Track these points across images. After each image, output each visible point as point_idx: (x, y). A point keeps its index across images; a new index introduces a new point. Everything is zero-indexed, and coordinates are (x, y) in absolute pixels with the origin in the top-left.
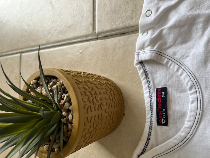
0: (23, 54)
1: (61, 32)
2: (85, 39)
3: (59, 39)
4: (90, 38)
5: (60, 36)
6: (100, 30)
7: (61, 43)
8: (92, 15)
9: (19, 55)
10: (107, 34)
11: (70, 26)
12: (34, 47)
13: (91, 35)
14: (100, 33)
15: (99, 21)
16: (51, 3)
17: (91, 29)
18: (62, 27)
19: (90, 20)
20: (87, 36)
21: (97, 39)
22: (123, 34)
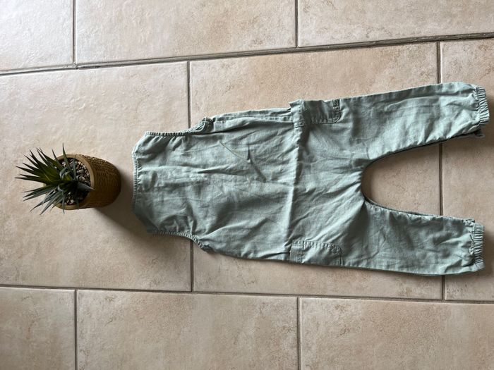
1: (41, 59)
2: (66, 67)
3: (39, 66)
4: (71, 67)
5: (40, 63)
6: (80, 62)
7: (41, 69)
8: (72, 49)
10: (86, 66)
11: (51, 55)
13: (70, 65)
14: (79, 64)
15: (79, 54)
16: (29, 30)
17: (71, 60)
18: (43, 55)
19: (71, 53)
20: (67, 65)
21: (77, 68)
22: (98, 67)
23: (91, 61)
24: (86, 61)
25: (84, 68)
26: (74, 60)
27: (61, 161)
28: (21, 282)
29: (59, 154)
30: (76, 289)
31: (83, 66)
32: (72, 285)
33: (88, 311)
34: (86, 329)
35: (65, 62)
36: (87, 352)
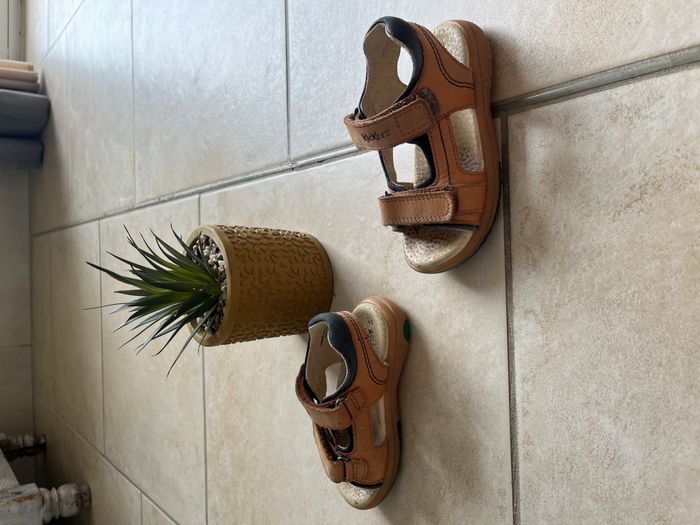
0: (203, 196)
2: (278, 169)
3: (248, 169)
4: (286, 167)
5: (249, 163)
7: (251, 175)
8: (286, 128)
9: (197, 196)
10: (304, 161)
11: (260, 147)
12: (216, 182)
13: (285, 162)
18: (251, 148)
19: (284, 137)
20: (281, 164)
21: (293, 169)
22: (321, 162)
23: (310, 150)
24: (303, 152)
25: (302, 166)
26: (289, 152)
31: (300, 163)
35: (276, 159)
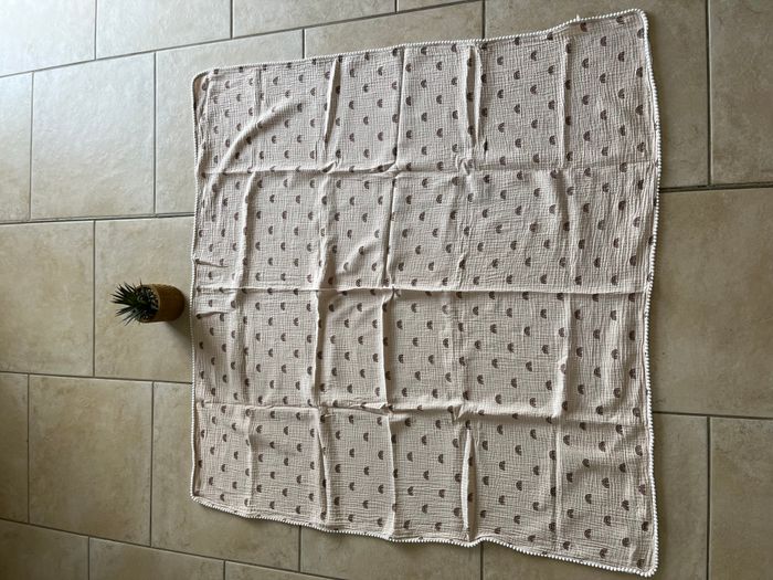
0: (97, 221)
1: (132, 209)
3: (131, 214)
6: (158, 212)
7: (133, 217)
8: (153, 202)
9: (93, 221)
10: (162, 215)
11: (139, 207)
12: (108, 217)
13: (153, 214)
14: (158, 214)
15: (158, 207)
17: (152, 210)
19: (152, 205)
20: (150, 215)
21: (156, 217)
22: (171, 217)
24: (163, 212)
25: (161, 217)
26: (154, 211)
27: (139, 289)
28: (115, 376)
29: (138, 285)
30: (154, 381)
31: (160, 215)
32: (151, 378)
33: (161, 398)
34: (160, 410)
35: (148, 212)
36: (160, 428)
